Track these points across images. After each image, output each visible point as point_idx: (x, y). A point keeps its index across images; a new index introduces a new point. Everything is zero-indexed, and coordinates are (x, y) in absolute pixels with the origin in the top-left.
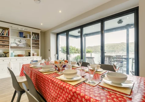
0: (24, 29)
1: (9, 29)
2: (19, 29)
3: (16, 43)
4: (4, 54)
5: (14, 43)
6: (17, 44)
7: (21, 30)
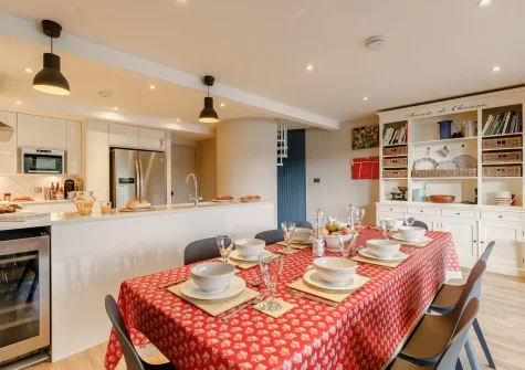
0: (448, 109)
1: (406, 122)
2: (435, 114)
3: (429, 159)
4: (399, 192)
5: (424, 159)
6: (434, 162)
7: (442, 114)
